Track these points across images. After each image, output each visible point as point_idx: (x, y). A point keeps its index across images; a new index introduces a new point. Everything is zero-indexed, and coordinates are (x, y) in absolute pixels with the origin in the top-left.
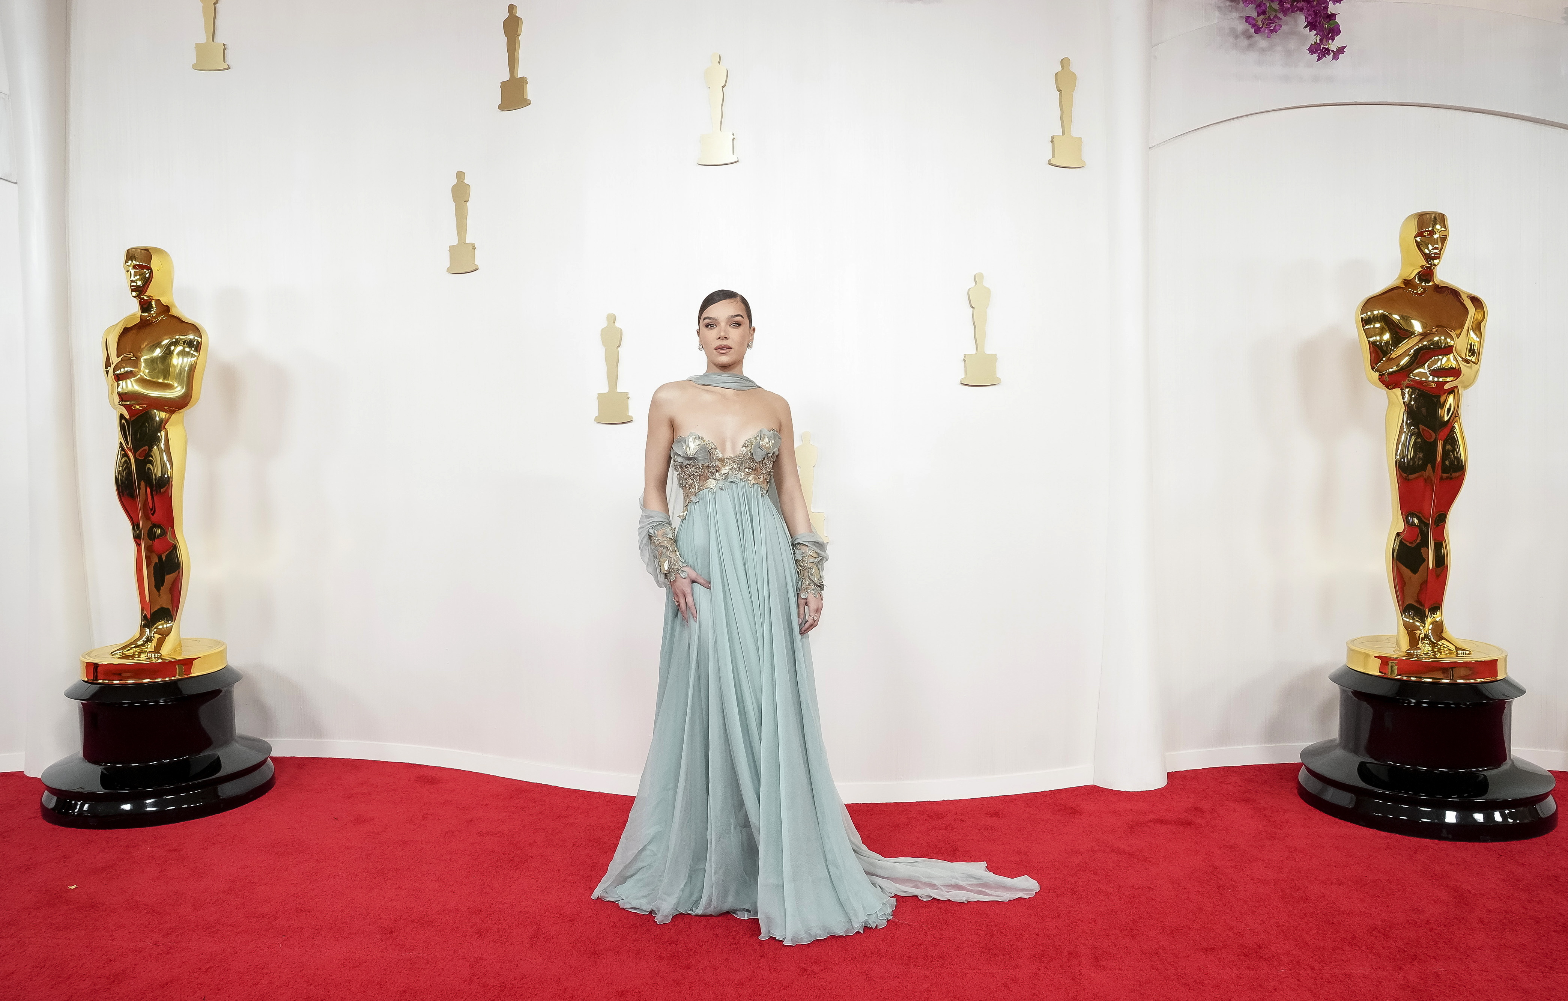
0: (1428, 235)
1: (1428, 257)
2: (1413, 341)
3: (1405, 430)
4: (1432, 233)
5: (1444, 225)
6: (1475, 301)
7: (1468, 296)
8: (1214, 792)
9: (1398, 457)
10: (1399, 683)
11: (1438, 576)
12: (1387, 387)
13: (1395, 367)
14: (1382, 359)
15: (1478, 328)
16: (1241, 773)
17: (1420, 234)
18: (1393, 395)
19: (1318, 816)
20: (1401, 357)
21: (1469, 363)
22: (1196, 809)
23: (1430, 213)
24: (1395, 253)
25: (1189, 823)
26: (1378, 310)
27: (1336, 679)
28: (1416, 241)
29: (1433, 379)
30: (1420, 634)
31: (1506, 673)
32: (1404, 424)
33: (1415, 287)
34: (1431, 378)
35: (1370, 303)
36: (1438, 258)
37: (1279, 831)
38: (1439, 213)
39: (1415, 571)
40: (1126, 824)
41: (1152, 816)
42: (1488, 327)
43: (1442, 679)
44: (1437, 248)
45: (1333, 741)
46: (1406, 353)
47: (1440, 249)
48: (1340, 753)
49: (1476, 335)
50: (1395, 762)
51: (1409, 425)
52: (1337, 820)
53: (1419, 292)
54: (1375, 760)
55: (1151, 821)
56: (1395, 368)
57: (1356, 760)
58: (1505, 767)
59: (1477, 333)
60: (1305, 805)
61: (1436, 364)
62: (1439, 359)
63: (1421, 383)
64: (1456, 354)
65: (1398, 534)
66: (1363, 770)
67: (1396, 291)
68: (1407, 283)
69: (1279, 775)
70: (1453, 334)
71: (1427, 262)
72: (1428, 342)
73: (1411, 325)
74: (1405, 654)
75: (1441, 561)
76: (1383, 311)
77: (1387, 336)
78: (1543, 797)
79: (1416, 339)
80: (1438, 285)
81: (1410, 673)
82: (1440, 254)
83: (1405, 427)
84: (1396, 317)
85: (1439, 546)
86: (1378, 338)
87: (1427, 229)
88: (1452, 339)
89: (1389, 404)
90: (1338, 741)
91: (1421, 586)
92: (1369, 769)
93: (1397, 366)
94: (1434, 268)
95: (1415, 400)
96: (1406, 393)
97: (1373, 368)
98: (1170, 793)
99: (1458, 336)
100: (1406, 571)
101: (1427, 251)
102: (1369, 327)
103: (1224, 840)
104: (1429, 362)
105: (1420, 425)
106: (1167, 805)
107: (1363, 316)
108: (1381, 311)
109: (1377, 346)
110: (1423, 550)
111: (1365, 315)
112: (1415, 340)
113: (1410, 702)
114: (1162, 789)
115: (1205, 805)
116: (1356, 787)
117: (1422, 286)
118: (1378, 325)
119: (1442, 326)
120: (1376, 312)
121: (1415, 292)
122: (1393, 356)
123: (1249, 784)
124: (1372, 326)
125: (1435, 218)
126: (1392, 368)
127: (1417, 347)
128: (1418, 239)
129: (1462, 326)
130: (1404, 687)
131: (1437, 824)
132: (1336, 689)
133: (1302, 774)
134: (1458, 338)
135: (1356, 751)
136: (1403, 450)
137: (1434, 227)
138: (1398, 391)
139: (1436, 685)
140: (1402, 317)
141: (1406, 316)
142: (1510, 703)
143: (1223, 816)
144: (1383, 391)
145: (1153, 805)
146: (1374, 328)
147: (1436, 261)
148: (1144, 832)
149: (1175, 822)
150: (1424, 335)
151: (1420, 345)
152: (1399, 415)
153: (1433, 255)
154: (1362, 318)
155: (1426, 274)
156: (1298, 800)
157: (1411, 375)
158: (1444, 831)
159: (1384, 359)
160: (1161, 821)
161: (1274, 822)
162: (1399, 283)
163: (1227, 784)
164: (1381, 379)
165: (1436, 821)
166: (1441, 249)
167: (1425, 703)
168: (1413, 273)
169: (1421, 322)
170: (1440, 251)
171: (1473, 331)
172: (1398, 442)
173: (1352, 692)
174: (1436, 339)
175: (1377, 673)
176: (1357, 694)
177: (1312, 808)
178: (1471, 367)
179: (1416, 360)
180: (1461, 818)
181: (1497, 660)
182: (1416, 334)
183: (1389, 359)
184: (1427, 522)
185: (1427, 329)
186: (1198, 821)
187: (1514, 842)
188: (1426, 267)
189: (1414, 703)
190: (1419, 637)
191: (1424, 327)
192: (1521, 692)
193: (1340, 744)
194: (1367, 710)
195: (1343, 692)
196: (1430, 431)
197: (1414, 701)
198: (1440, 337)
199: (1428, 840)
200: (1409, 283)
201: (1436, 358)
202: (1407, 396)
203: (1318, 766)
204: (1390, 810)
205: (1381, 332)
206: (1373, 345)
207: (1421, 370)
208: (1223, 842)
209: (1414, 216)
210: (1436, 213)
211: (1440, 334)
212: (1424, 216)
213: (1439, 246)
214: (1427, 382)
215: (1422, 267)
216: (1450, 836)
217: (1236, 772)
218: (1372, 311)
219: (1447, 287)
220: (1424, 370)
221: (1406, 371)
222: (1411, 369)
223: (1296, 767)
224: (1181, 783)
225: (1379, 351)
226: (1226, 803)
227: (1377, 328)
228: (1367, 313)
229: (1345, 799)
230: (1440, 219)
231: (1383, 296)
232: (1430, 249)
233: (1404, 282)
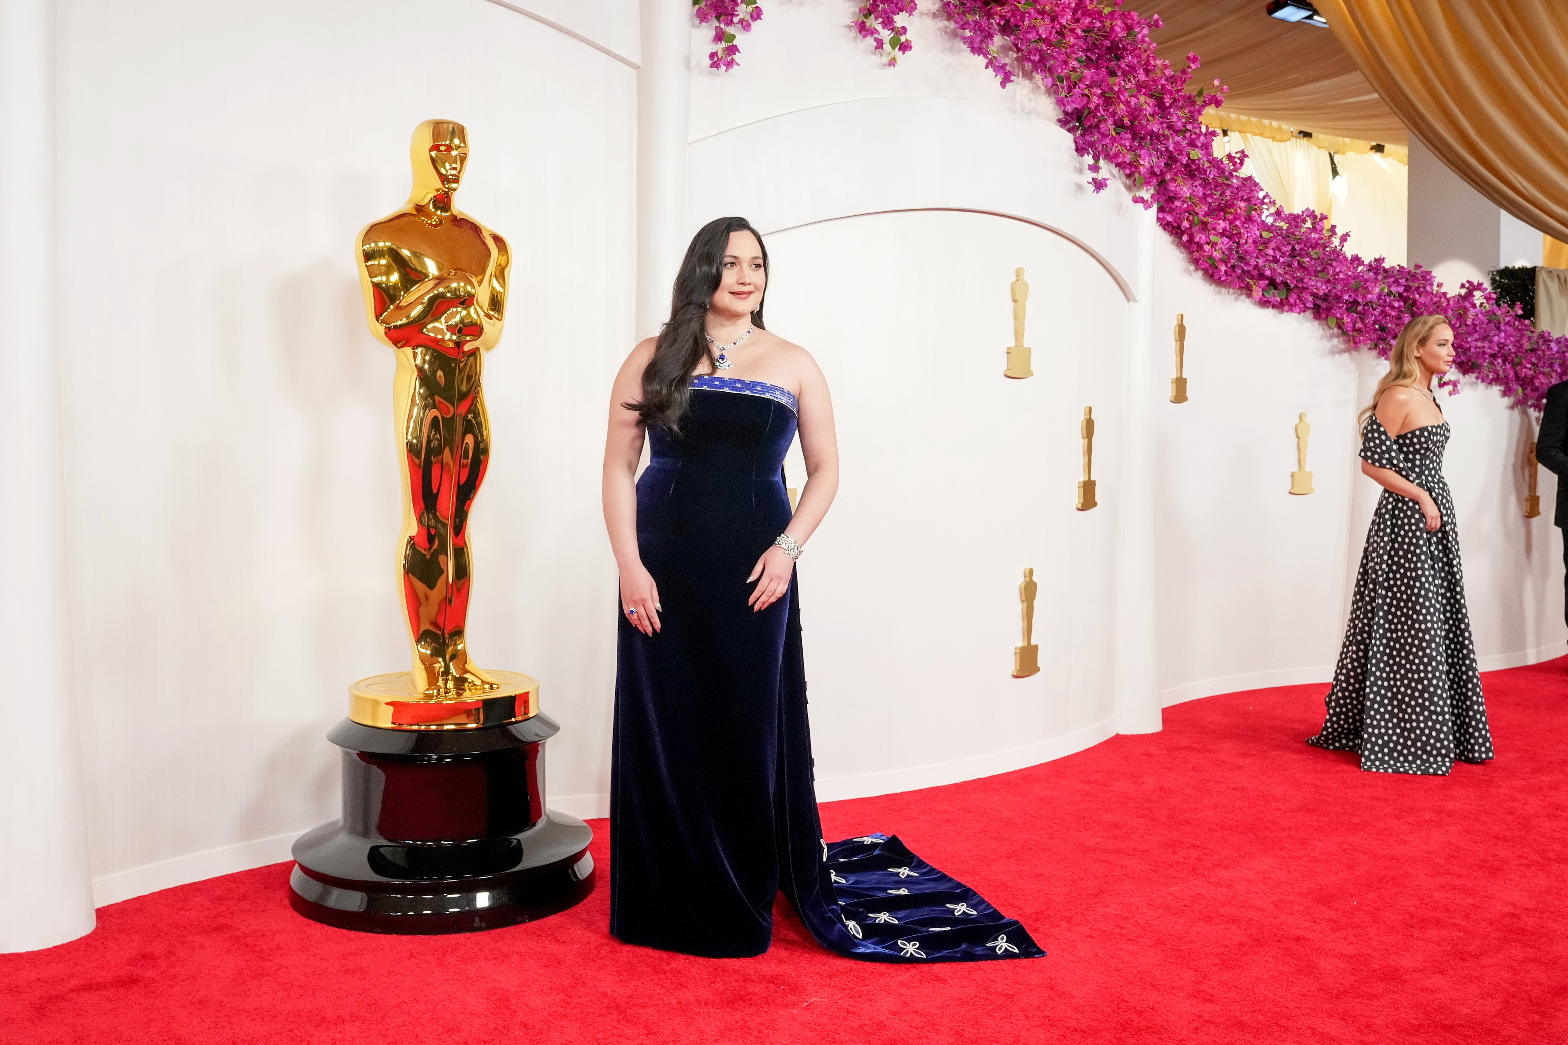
0: (446, 150)
1: (444, 179)
2: (426, 286)
3: (418, 402)
4: (449, 148)
5: (463, 139)
6: (497, 239)
7: (490, 235)
8: (170, 925)
9: (409, 437)
10: (415, 735)
11: (459, 590)
12: (395, 343)
13: (404, 319)
14: (389, 308)
15: (501, 275)
16: (209, 891)
17: (435, 148)
18: (402, 355)
19: (319, 931)
20: (412, 305)
21: (491, 319)
22: (144, 956)
23: (448, 123)
24: (405, 169)
25: (133, 981)
26: (384, 242)
27: (338, 739)
28: (431, 156)
29: (451, 337)
30: (440, 667)
31: (538, 708)
32: (417, 394)
33: (429, 216)
34: (448, 336)
35: (374, 231)
36: (457, 181)
37: (268, 964)
38: (458, 124)
39: (431, 586)
40: (30, 1004)
41: (73, 982)
42: (512, 274)
43: (467, 724)
44: (455, 169)
45: (334, 824)
46: (418, 301)
47: (458, 169)
48: (343, 839)
49: (500, 283)
50: (415, 840)
51: (422, 397)
52: (345, 932)
53: (434, 223)
54: (390, 841)
55: (72, 991)
56: (404, 321)
57: (365, 846)
58: (541, 824)
59: (501, 282)
60: (301, 919)
61: (454, 317)
62: (457, 312)
63: (436, 341)
64: (477, 307)
65: (412, 538)
66: (375, 858)
67: (405, 219)
68: (420, 209)
69: (262, 884)
70: (474, 281)
71: (444, 185)
72: (445, 288)
73: (424, 265)
74: (422, 696)
75: (463, 572)
76: (390, 244)
77: (395, 277)
78: (579, 855)
79: (431, 284)
80: (456, 217)
81: (428, 721)
82: (458, 177)
83: (417, 398)
84: (406, 253)
85: (461, 553)
86: (384, 278)
87: (444, 143)
88: (473, 287)
89: (397, 368)
90: (341, 823)
91: (439, 606)
92: (383, 856)
93: (408, 317)
94: (452, 194)
95: (430, 363)
96: (419, 353)
97: (377, 319)
98: (102, 940)
99: (480, 282)
100: (420, 586)
101: (443, 171)
102: (373, 263)
103: (189, 994)
104: (446, 315)
105: (436, 396)
106: (98, 960)
107: (365, 247)
108: (388, 244)
109: (382, 288)
110: (441, 558)
111: (368, 246)
112: (429, 285)
113: (430, 758)
114: (88, 937)
115: (158, 948)
116: (368, 882)
117: (437, 216)
118: (383, 262)
119: (461, 270)
120: (381, 244)
121: (429, 222)
122: (403, 304)
123: (220, 904)
124: (376, 263)
125: (453, 130)
126: (401, 320)
127: (432, 294)
128: (433, 154)
129: (483, 272)
130: (424, 740)
131: (468, 911)
132: (337, 753)
133: (296, 878)
134: (479, 286)
135: (365, 834)
136: (415, 429)
137: (451, 140)
138: (408, 350)
139: (460, 732)
140: (414, 253)
141: (419, 253)
142: (544, 744)
143: (185, 960)
144: (390, 349)
145: (75, 965)
146: (379, 265)
147: (454, 185)
148: (61, 1011)
149: (112, 984)
150: (440, 280)
151: (436, 292)
152: (411, 384)
153: (450, 177)
154: (364, 250)
155: (443, 201)
156: (290, 913)
157: (425, 330)
158: (477, 919)
159: (392, 307)
160: (88, 987)
161: (260, 952)
162: (409, 208)
163: (189, 910)
164: (388, 331)
165: (467, 908)
166: (460, 171)
167: (448, 757)
168: (427, 197)
169: (437, 262)
170: (459, 173)
171: (497, 279)
172: (410, 417)
173: (357, 754)
174: (454, 285)
175: (389, 725)
176: (363, 756)
177: (311, 922)
178: (494, 325)
179: (430, 311)
180: (494, 899)
181: (527, 693)
182: (430, 278)
183: (398, 308)
184: (445, 521)
185: (445, 271)
186: (148, 974)
187: (553, 917)
188: (443, 191)
189: (436, 759)
190: (438, 672)
191: (440, 269)
192: (555, 728)
193: (344, 827)
194: (378, 776)
195: (347, 754)
196: (446, 403)
197: (435, 757)
198: (459, 284)
199: (457, 936)
200: (422, 210)
201: (455, 310)
202: (419, 357)
203: (316, 860)
204: (412, 905)
205: (388, 272)
206: (377, 286)
207: (437, 324)
208: (188, 997)
209: (428, 123)
210: (454, 124)
211: (459, 280)
212: (440, 126)
213: (458, 166)
214: (443, 340)
215: (437, 190)
216: (484, 925)
217: (200, 890)
218: (376, 242)
219: (466, 220)
220: (441, 324)
221: (419, 323)
222: (424, 323)
223: (287, 867)
224: (119, 921)
225: (385, 297)
226: (190, 938)
227: (383, 265)
228: (369, 244)
229: (354, 901)
230: (459, 131)
231: (392, 223)
232: (447, 169)
233: (416, 208)
